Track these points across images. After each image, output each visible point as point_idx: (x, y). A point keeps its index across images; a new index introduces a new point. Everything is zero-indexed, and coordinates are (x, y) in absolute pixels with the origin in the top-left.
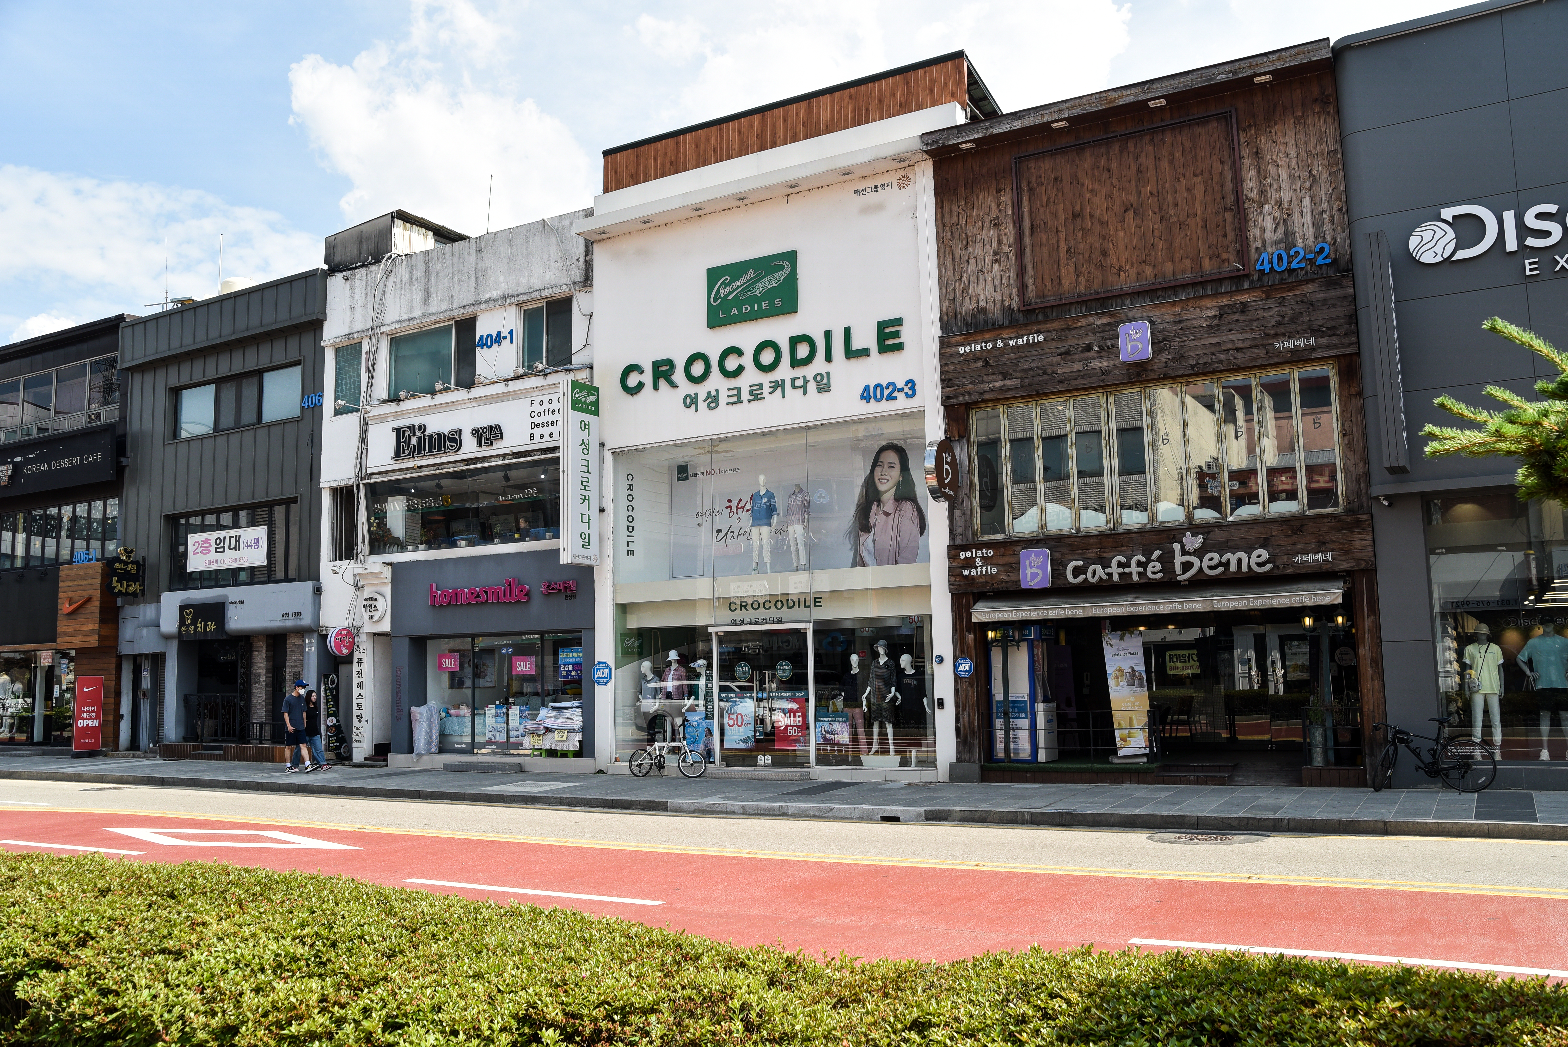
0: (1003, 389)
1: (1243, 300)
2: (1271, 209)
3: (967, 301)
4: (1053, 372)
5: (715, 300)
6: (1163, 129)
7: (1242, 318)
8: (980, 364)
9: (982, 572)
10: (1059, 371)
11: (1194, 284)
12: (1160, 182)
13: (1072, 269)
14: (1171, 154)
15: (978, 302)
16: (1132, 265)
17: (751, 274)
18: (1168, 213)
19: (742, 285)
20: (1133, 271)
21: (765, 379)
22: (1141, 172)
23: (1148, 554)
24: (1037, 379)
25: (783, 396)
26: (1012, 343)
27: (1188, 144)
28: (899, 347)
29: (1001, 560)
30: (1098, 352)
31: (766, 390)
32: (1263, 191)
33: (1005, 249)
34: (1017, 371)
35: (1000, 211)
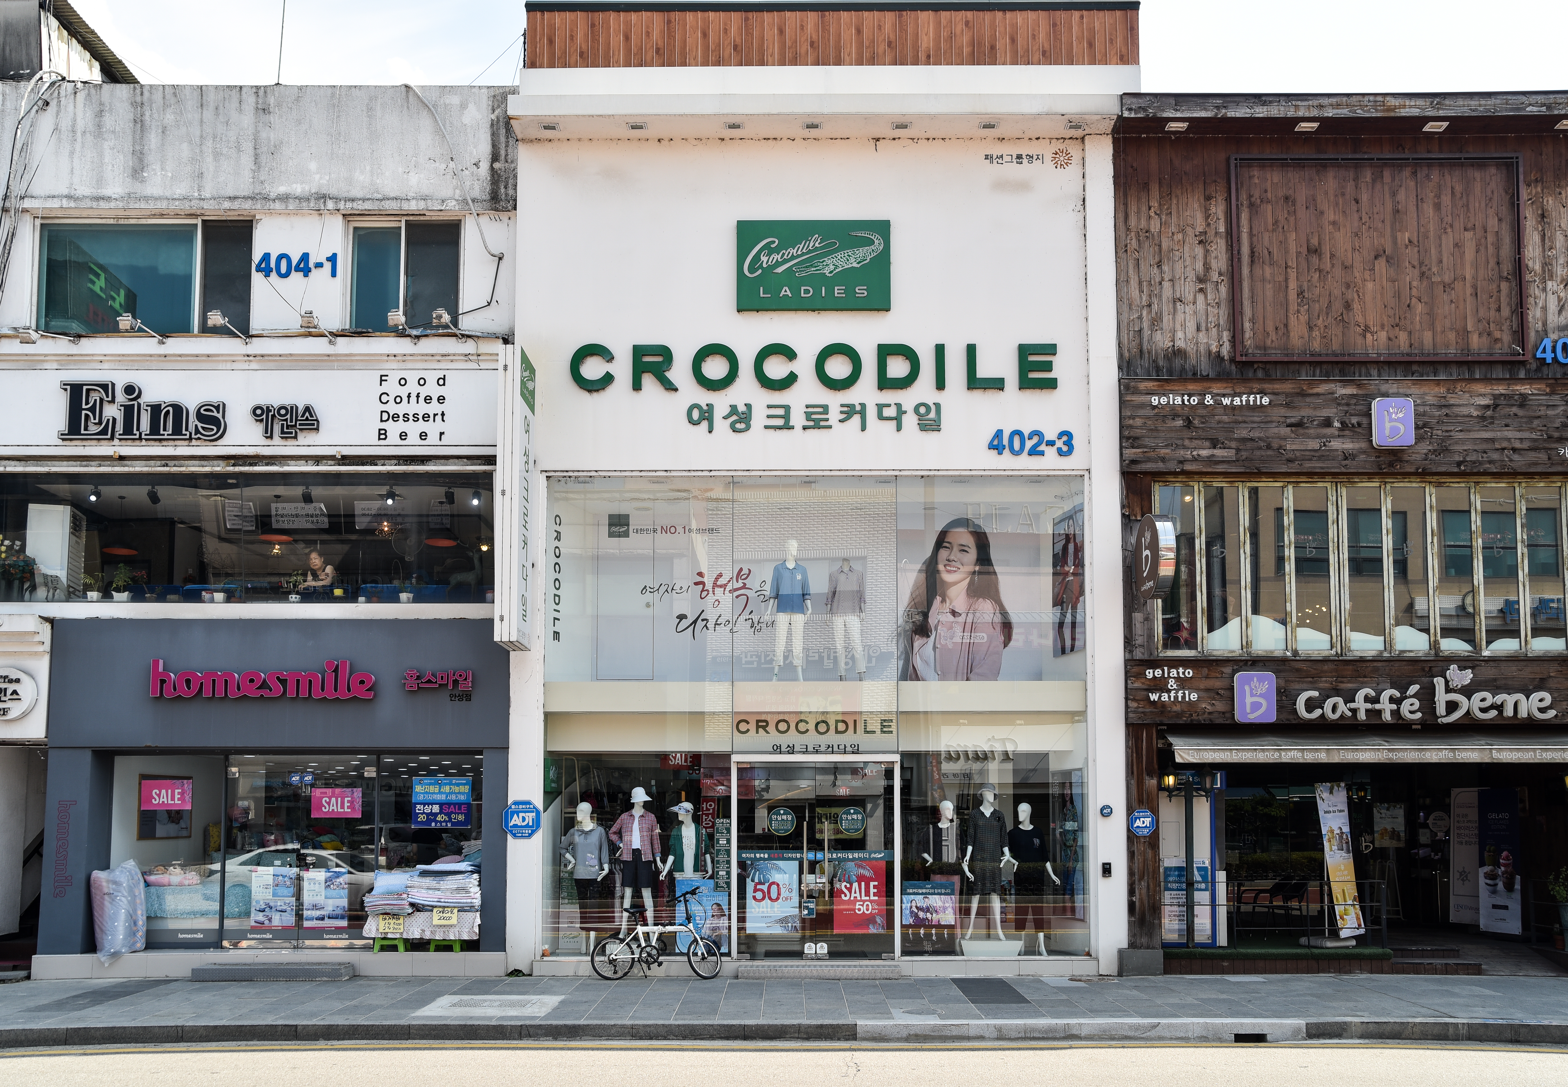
0: (1211, 460)
1: (1523, 391)
2: (1555, 288)
3: (1158, 336)
4: (1280, 447)
5: (752, 269)
6: (1430, 163)
7: (1520, 412)
8: (1179, 423)
9: (1176, 697)
10: (1288, 447)
11: (1460, 363)
12: (1422, 230)
13: (1304, 318)
14: (1438, 196)
15: (1173, 341)
16: (1383, 327)
17: (815, 242)
18: (1430, 269)
19: (798, 256)
20: (1383, 335)
21: (835, 400)
22: (1398, 211)
23: (1403, 689)
24: (1258, 453)
25: (863, 428)
26: (1226, 401)
27: (1458, 188)
28: (1052, 384)
29: (1204, 684)
30: (1340, 429)
31: (834, 415)
32: (1547, 264)
33: (1215, 277)
34: (1231, 440)
35: (1209, 225)
